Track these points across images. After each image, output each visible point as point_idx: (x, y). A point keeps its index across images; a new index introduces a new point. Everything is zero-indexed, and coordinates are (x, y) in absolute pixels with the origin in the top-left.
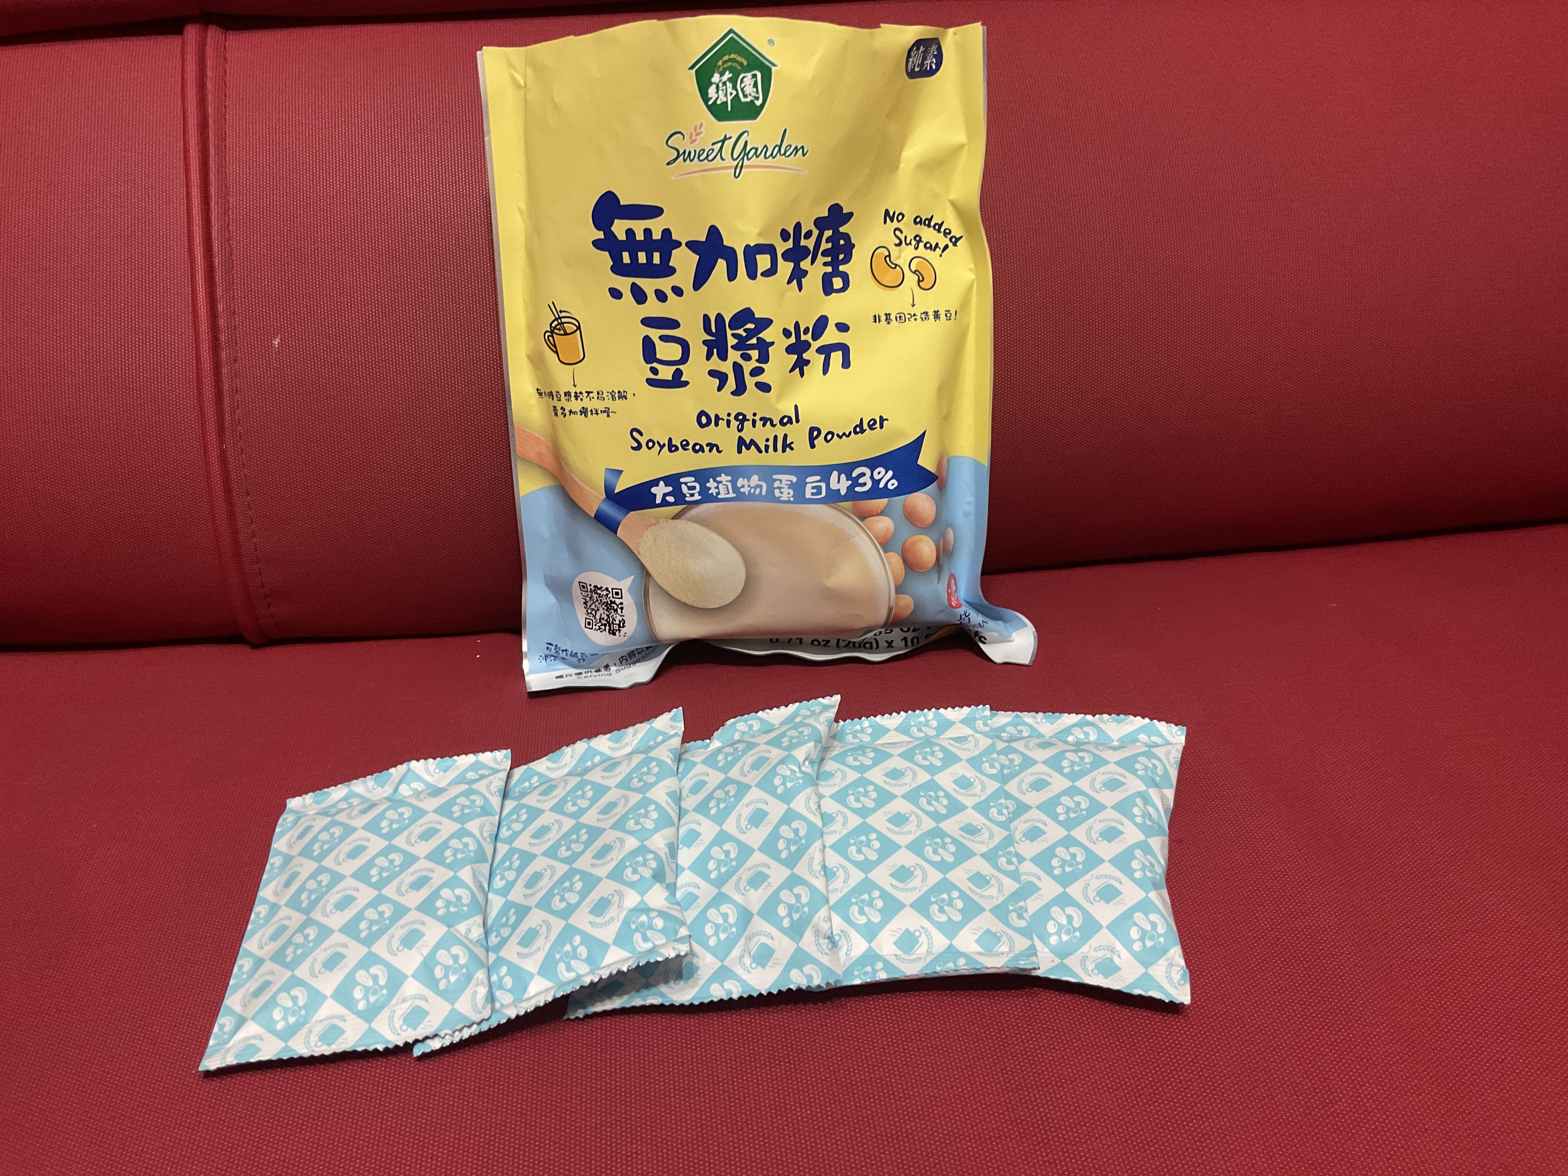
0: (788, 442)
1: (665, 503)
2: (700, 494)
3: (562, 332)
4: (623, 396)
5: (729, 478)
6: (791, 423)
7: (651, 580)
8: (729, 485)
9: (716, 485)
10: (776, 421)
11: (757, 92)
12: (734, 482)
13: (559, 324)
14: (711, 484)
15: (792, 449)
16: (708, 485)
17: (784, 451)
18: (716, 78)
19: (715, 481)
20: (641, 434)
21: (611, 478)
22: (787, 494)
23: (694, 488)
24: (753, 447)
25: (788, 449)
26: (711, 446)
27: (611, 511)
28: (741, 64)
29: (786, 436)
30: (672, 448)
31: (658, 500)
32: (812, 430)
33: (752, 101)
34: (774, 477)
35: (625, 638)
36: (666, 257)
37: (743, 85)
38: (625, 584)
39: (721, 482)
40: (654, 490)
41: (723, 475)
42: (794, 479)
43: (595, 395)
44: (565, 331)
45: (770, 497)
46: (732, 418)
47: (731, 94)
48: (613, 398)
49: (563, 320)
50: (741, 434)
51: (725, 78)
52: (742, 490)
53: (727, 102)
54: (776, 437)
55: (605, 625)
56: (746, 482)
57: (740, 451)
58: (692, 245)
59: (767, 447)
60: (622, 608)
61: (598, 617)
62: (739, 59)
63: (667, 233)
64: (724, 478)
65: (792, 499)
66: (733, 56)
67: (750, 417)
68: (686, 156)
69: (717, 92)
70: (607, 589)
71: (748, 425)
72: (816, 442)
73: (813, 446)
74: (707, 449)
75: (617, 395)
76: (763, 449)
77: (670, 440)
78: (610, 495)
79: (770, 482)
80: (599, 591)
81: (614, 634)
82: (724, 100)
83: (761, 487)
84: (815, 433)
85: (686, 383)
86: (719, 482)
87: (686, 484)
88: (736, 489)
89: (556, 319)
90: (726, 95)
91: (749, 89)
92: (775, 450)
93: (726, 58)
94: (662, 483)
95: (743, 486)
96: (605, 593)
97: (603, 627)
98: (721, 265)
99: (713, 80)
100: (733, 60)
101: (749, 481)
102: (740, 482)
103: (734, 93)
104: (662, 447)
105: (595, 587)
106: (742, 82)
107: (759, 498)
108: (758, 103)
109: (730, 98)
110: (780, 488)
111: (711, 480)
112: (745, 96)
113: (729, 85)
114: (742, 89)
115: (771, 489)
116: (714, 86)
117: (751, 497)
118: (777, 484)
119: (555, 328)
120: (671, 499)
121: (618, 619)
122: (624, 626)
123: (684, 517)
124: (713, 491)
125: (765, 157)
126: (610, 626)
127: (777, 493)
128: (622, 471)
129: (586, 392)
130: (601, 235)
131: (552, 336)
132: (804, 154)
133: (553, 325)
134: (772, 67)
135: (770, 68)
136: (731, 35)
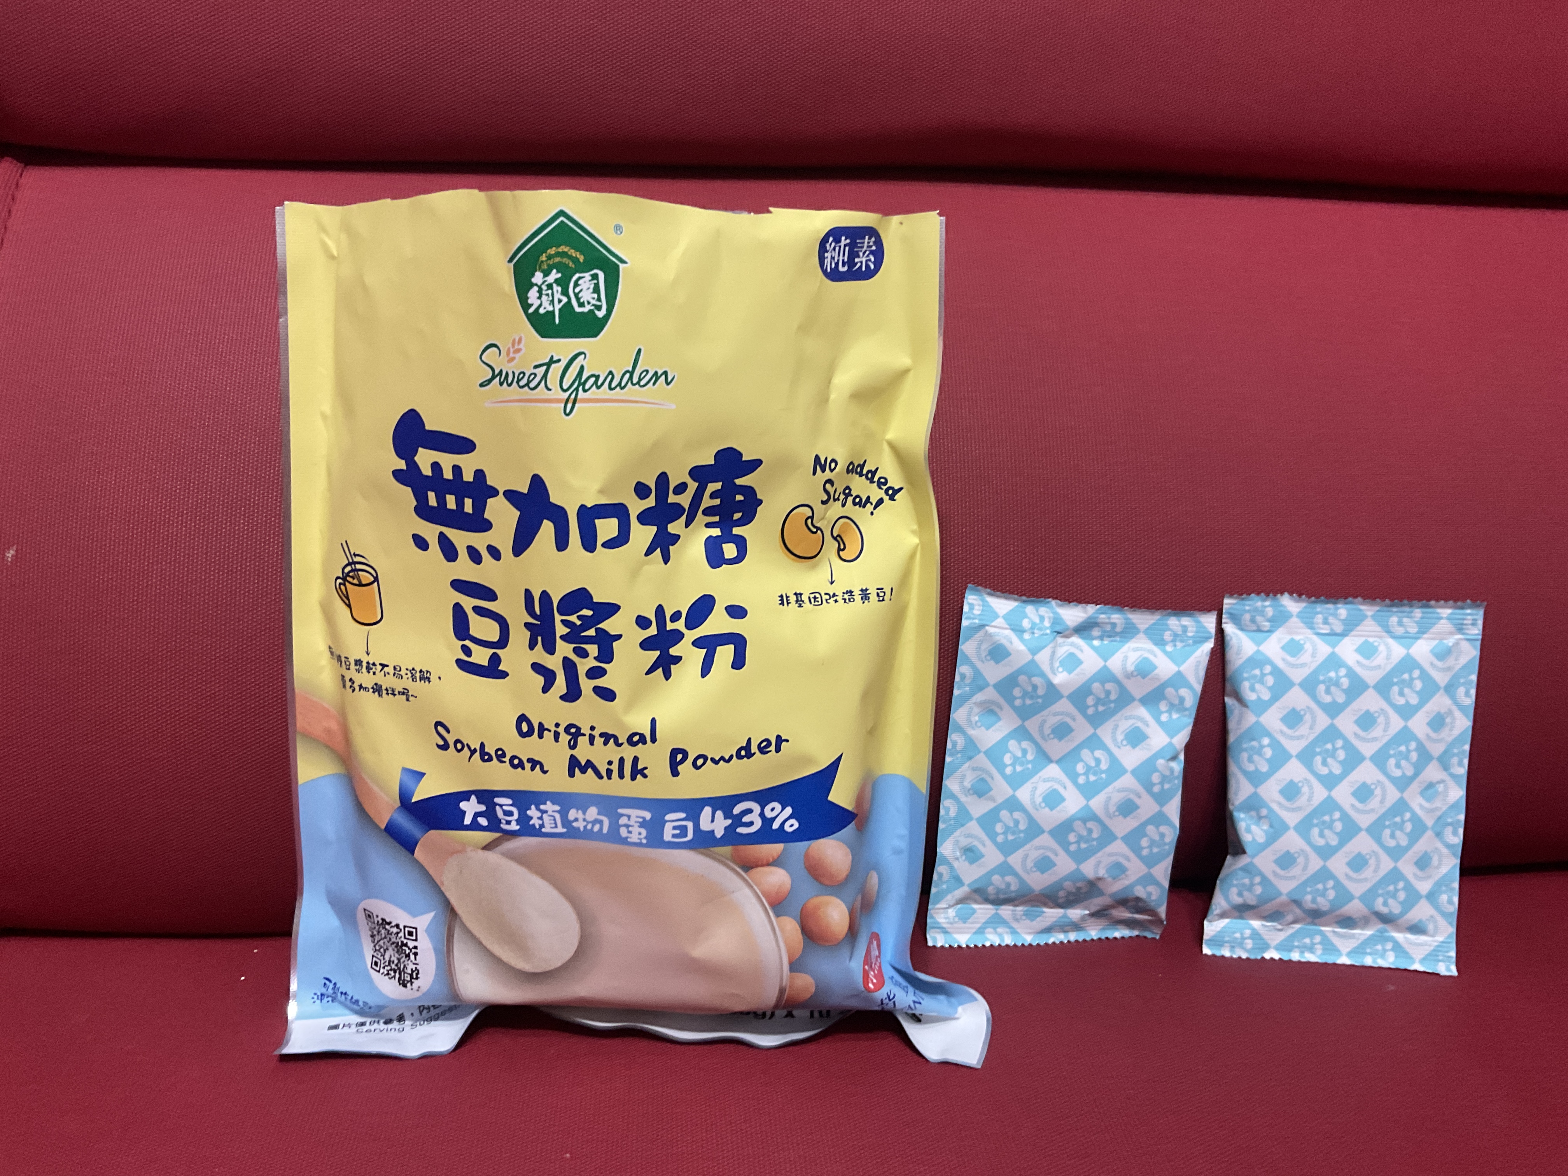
0: (639, 768)
1: (475, 826)
2: (518, 822)
3: (356, 581)
4: (425, 678)
5: (557, 808)
6: (645, 743)
7: (458, 920)
8: (558, 816)
9: (539, 815)
10: (622, 739)
11: (599, 299)
12: (564, 813)
13: (352, 571)
14: (533, 812)
15: (645, 776)
16: (529, 812)
17: (633, 778)
18: (538, 278)
19: (538, 809)
20: (448, 731)
21: (409, 781)
22: (638, 834)
23: (510, 814)
24: (590, 770)
25: (639, 776)
26: (534, 763)
27: (406, 823)
28: (575, 260)
29: (636, 760)
30: (485, 757)
31: (468, 821)
32: (675, 752)
33: (591, 311)
34: (620, 811)
35: (419, 994)
36: (480, 507)
37: (577, 290)
38: (423, 922)
39: (546, 812)
40: (463, 805)
41: (548, 802)
42: (648, 816)
43: (392, 672)
44: (359, 580)
45: (614, 836)
46: (561, 730)
47: (560, 301)
48: (413, 678)
49: (358, 566)
50: (574, 752)
51: (551, 279)
52: (575, 824)
53: (553, 312)
54: (622, 760)
55: (395, 972)
56: (580, 815)
57: (571, 774)
58: (512, 496)
59: (609, 772)
60: (416, 954)
61: (387, 959)
62: (573, 253)
63: (480, 474)
64: (549, 806)
65: (644, 841)
66: (563, 249)
67: (586, 730)
68: (502, 377)
69: (540, 298)
70: (397, 926)
71: (583, 741)
72: (680, 768)
73: (675, 773)
74: (528, 766)
75: (418, 675)
76: (604, 773)
77: (482, 745)
78: (405, 803)
79: (615, 818)
80: (387, 927)
81: (405, 986)
82: (550, 308)
83: (601, 822)
84: (680, 757)
85: (504, 675)
86: (544, 812)
87: (501, 806)
88: (566, 823)
89: (349, 564)
90: (552, 302)
91: (587, 295)
92: (621, 776)
93: (552, 251)
94: (473, 798)
95: (576, 820)
96: (395, 930)
97: (392, 973)
98: (547, 528)
99: (534, 280)
100: (564, 254)
101: (584, 813)
102: (572, 814)
103: (565, 300)
104: (473, 752)
105: (383, 920)
106: (576, 284)
107: (599, 836)
108: (601, 314)
109: (558, 307)
110: (627, 826)
111: (533, 807)
112: (581, 305)
113: (557, 289)
114: (576, 295)
115: (615, 827)
116: (535, 289)
117: (587, 835)
118: (623, 821)
119: (348, 574)
120: (483, 821)
121: (410, 967)
122: (417, 978)
123: (499, 848)
124: (535, 822)
125: (611, 389)
126: (400, 974)
127: (623, 832)
128: (424, 774)
129: (381, 664)
130: (402, 465)
131: (344, 585)
132: (668, 384)
133: (346, 570)
134: (621, 266)
135: (618, 266)
136: (562, 219)
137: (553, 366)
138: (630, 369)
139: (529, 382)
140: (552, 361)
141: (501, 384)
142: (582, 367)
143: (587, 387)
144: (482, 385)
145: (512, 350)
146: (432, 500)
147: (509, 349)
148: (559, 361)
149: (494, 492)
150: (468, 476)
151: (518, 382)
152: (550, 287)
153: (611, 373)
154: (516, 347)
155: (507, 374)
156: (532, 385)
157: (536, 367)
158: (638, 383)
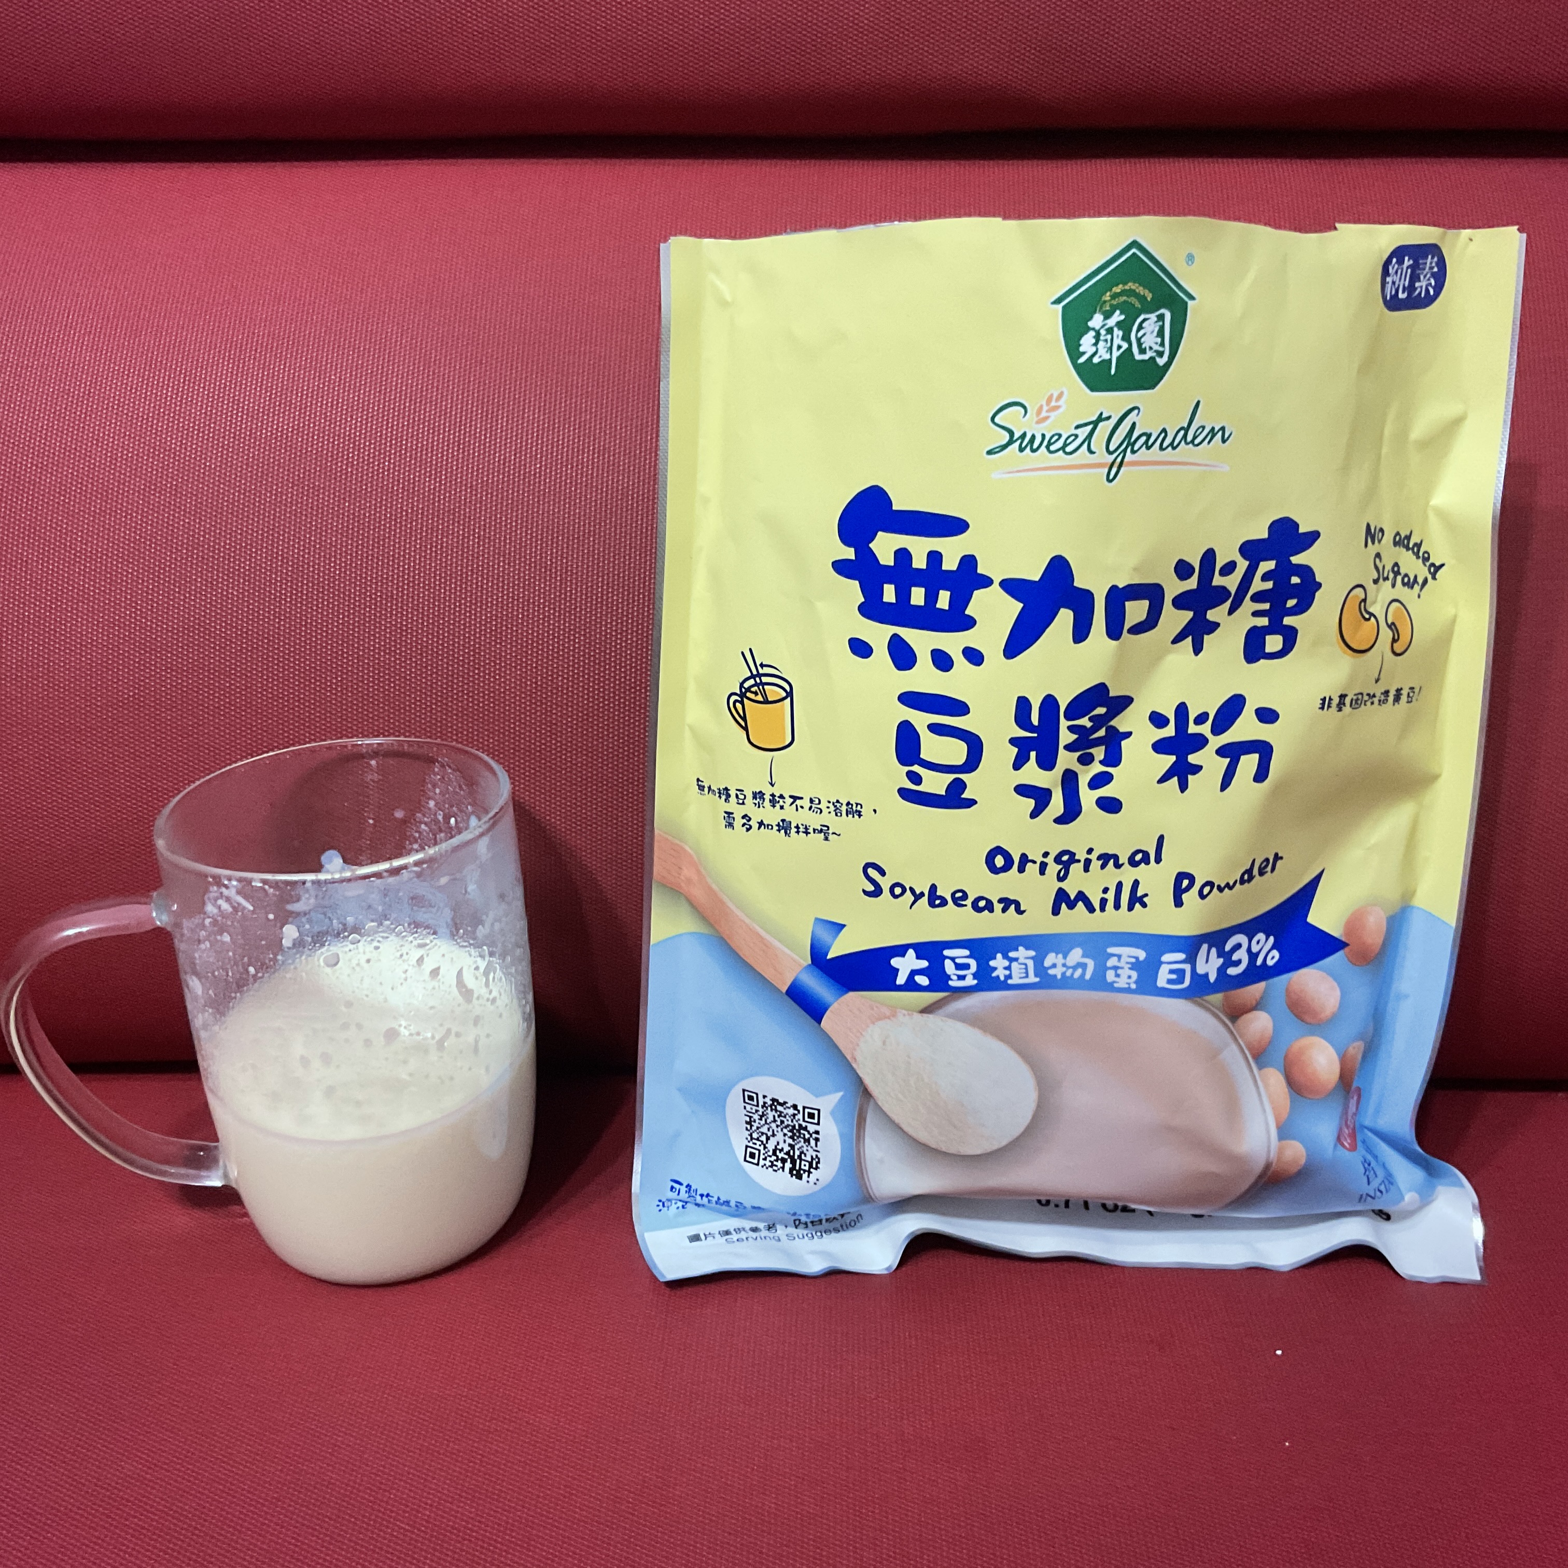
0: (1139, 895)
1: (911, 986)
2: (975, 976)
3: (760, 698)
4: (854, 811)
5: (1032, 953)
6: (1148, 862)
7: (872, 1102)
8: (1031, 964)
9: (1006, 963)
10: (1123, 859)
11: (1162, 344)
12: (1039, 959)
13: (756, 684)
14: (998, 961)
15: (1143, 905)
16: (992, 963)
17: (1130, 908)
18: (1097, 321)
19: (1006, 957)
20: (883, 873)
21: (824, 935)
22: (1127, 977)
23: (965, 967)
24: (1080, 904)
25: (1136, 905)
26: (1007, 903)
27: (818, 986)
28: (1142, 298)
29: (1136, 884)
30: (935, 900)
31: (901, 980)
32: (1181, 876)
33: (1152, 359)
34: (1111, 950)
35: (817, 1188)
36: (961, 600)
37: (1140, 334)
38: (827, 1103)
39: (1016, 959)
40: (895, 962)
41: (1021, 948)
42: (1142, 955)
43: (807, 804)
44: (764, 696)
45: (1099, 983)
46: (1050, 860)
47: (1119, 347)
48: (837, 813)
49: (764, 679)
50: (1063, 885)
51: (1112, 322)
52: (1051, 972)
53: (1110, 360)
54: (1120, 886)
55: (784, 1161)
56: (1060, 959)
57: (1056, 911)
58: (1013, 586)
59: (1103, 903)
60: (817, 1140)
61: (771, 1147)
62: (1141, 290)
63: (968, 561)
64: (1022, 953)
65: (1133, 986)
66: (1131, 285)
67: (1081, 855)
69: (1096, 344)
70: (795, 1107)
71: (1076, 869)
72: (1184, 896)
73: (1178, 903)
74: (998, 907)
75: (844, 808)
76: (1096, 906)
77: (934, 888)
78: (819, 961)
79: (1101, 958)
80: (779, 1108)
81: (799, 1177)
82: (1107, 357)
83: (1084, 966)
84: (1185, 883)
85: (970, 803)
86: (1012, 960)
87: (952, 959)
88: (1040, 970)
89: (752, 677)
90: (1111, 349)
91: (1150, 340)
92: (1116, 906)
93: (1117, 289)
94: (911, 953)
95: (1054, 966)
96: (791, 1111)
97: (779, 1164)
99: (1090, 324)
100: (1131, 293)
101: (1065, 957)
102: (1050, 959)
103: (1125, 346)
104: (917, 896)
105: (773, 1100)
106: (1140, 327)
107: (1081, 984)
108: (1161, 362)
109: (1116, 354)
110: (1116, 968)
111: (999, 955)
113: (1118, 333)
114: (1139, 340)
115: (1101, 969)
116: (1092, 333)
117: (1065, 983)
118: (1112, 962)
119: (748, 690)
120: (923, 980)
121: (810, 1154)
122: (817, 1168)
123: (943, 1011)
124: (1000, 973)
125: (1161, 448)
126: (793, 1162)
127: (1110, 976)
128: (844, 926)
129: (791, 797)
130: (849, 553)
131: (742, 703)
132: (1224, 441)
133: (746, 685)
134: (1190, 303)
135: (1186, 303)
136: (1134, 250)
137: (1101, 425)
138: (1186, 426)
139: (1066, 445)
140: (1100, 419)
141: (1021, 450)
142: (1134, 424)
143: (1136, 448)
144: (990, 452)
145: (1045, 408)
146: (889, 594)
147: (1041, 407)
148: (1109, 418)
149: (986, 582)
150: (950, 564)
151: (1048, 447)
152: (1110, 331)
153: (1164, 430)
154: (1053, 404)
155: (1033, 437)
156: (1068, 449)
157: (1077, 427)
158: (1192, 442)
